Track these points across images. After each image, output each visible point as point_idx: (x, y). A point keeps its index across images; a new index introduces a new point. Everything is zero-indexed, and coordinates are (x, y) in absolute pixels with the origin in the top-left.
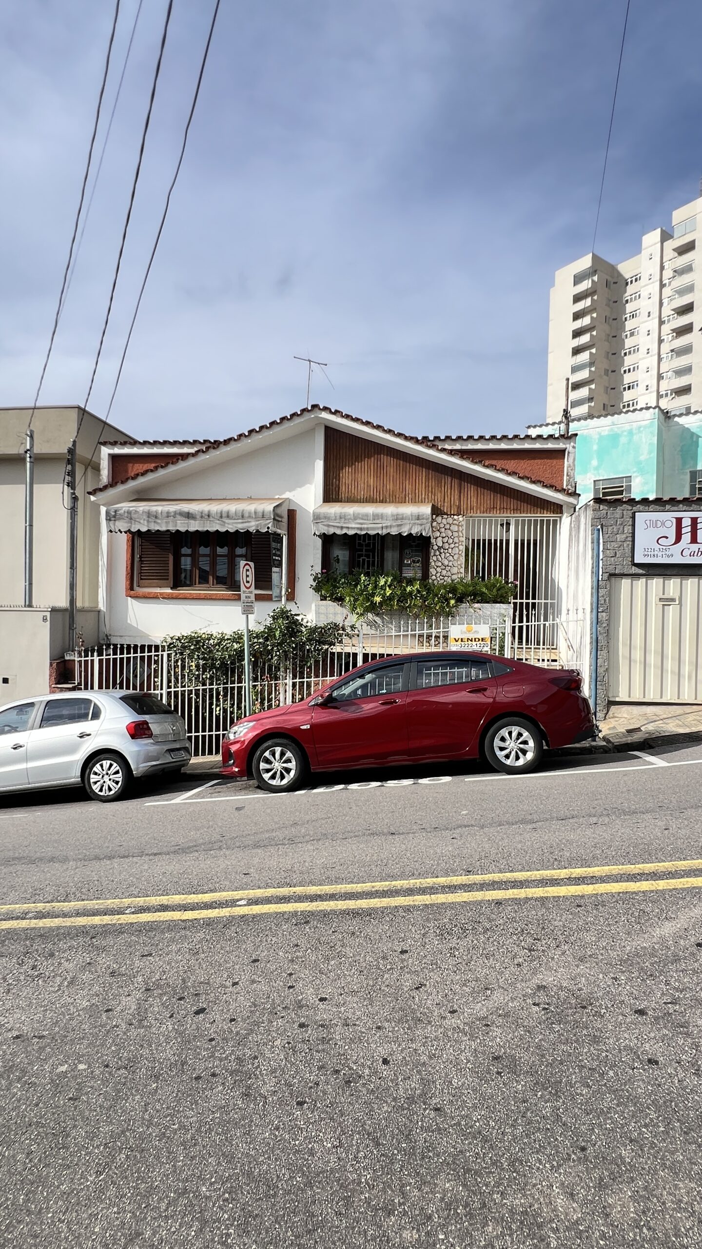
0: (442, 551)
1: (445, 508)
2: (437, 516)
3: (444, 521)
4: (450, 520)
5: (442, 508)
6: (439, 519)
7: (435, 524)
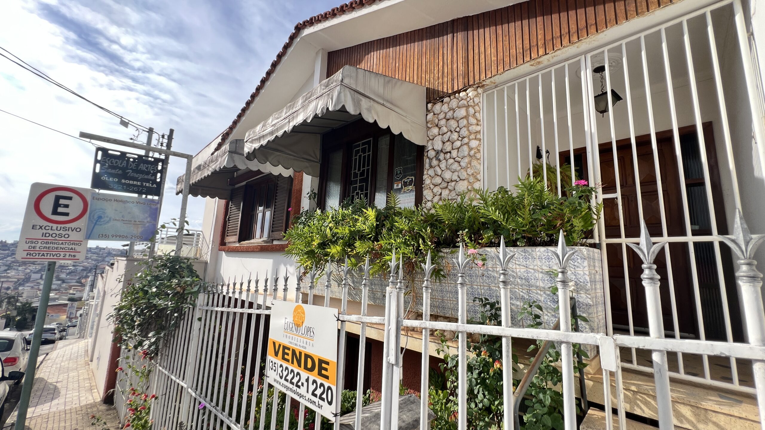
0: (442, 156)
1: (445, 86)
2: (435, 104)
3: (445, 108)
4: (454, 103)
5: (440, 89)
6: (438, 107)
7: (430, 116)
